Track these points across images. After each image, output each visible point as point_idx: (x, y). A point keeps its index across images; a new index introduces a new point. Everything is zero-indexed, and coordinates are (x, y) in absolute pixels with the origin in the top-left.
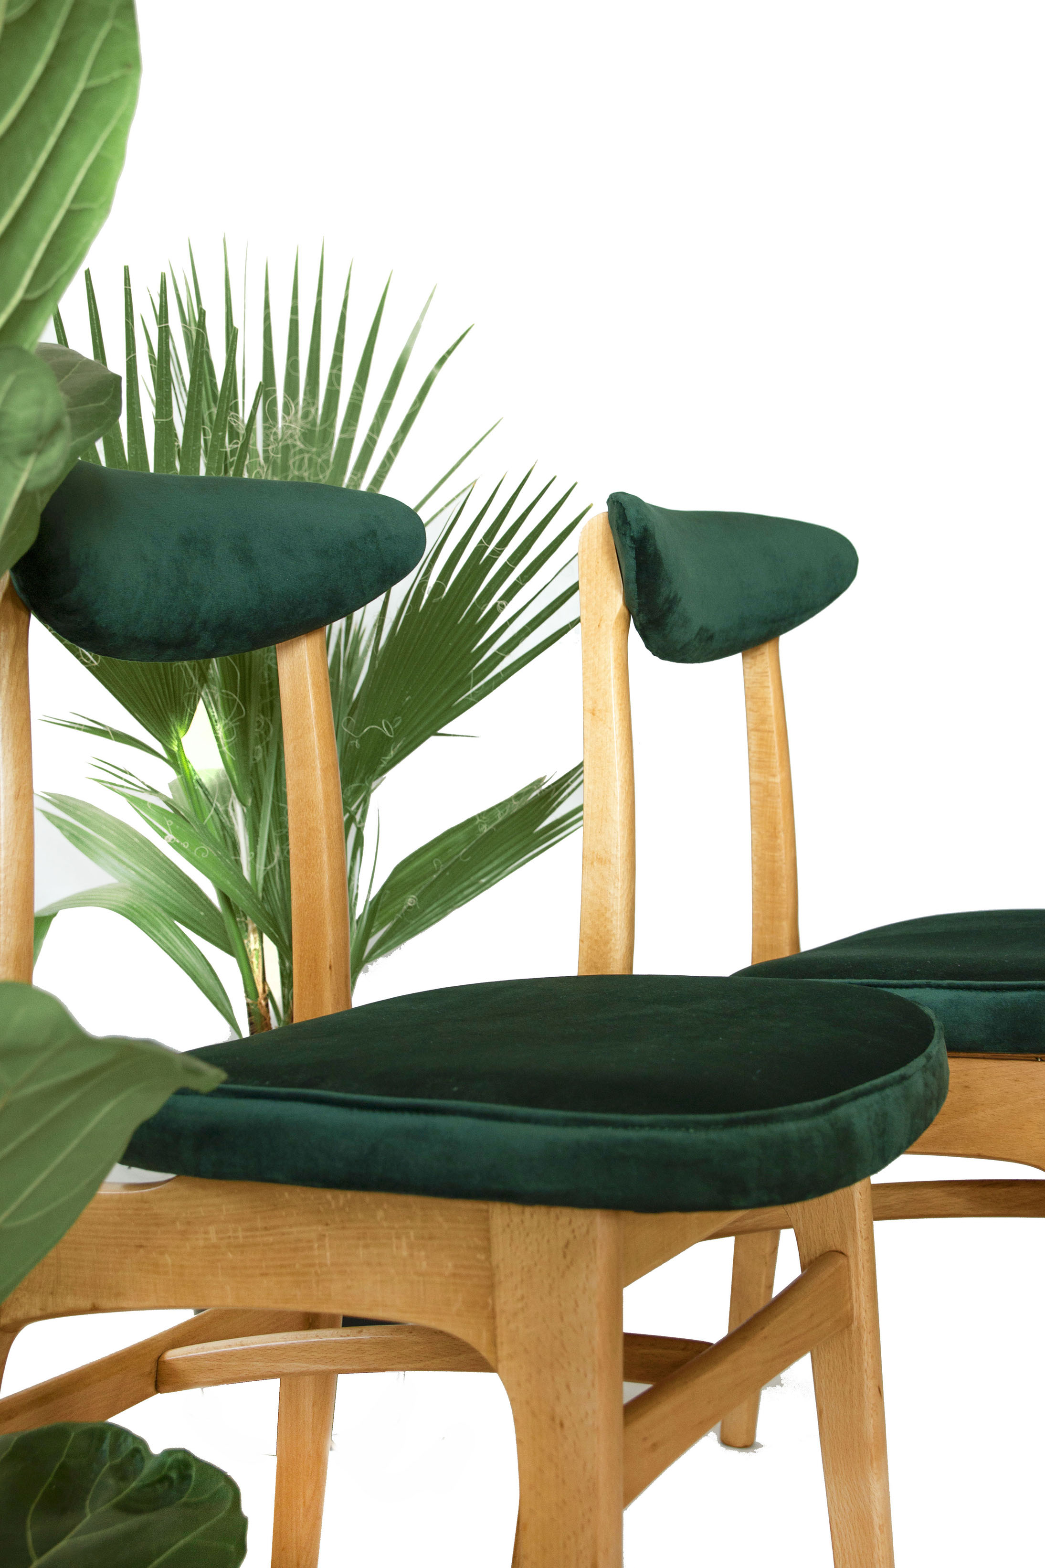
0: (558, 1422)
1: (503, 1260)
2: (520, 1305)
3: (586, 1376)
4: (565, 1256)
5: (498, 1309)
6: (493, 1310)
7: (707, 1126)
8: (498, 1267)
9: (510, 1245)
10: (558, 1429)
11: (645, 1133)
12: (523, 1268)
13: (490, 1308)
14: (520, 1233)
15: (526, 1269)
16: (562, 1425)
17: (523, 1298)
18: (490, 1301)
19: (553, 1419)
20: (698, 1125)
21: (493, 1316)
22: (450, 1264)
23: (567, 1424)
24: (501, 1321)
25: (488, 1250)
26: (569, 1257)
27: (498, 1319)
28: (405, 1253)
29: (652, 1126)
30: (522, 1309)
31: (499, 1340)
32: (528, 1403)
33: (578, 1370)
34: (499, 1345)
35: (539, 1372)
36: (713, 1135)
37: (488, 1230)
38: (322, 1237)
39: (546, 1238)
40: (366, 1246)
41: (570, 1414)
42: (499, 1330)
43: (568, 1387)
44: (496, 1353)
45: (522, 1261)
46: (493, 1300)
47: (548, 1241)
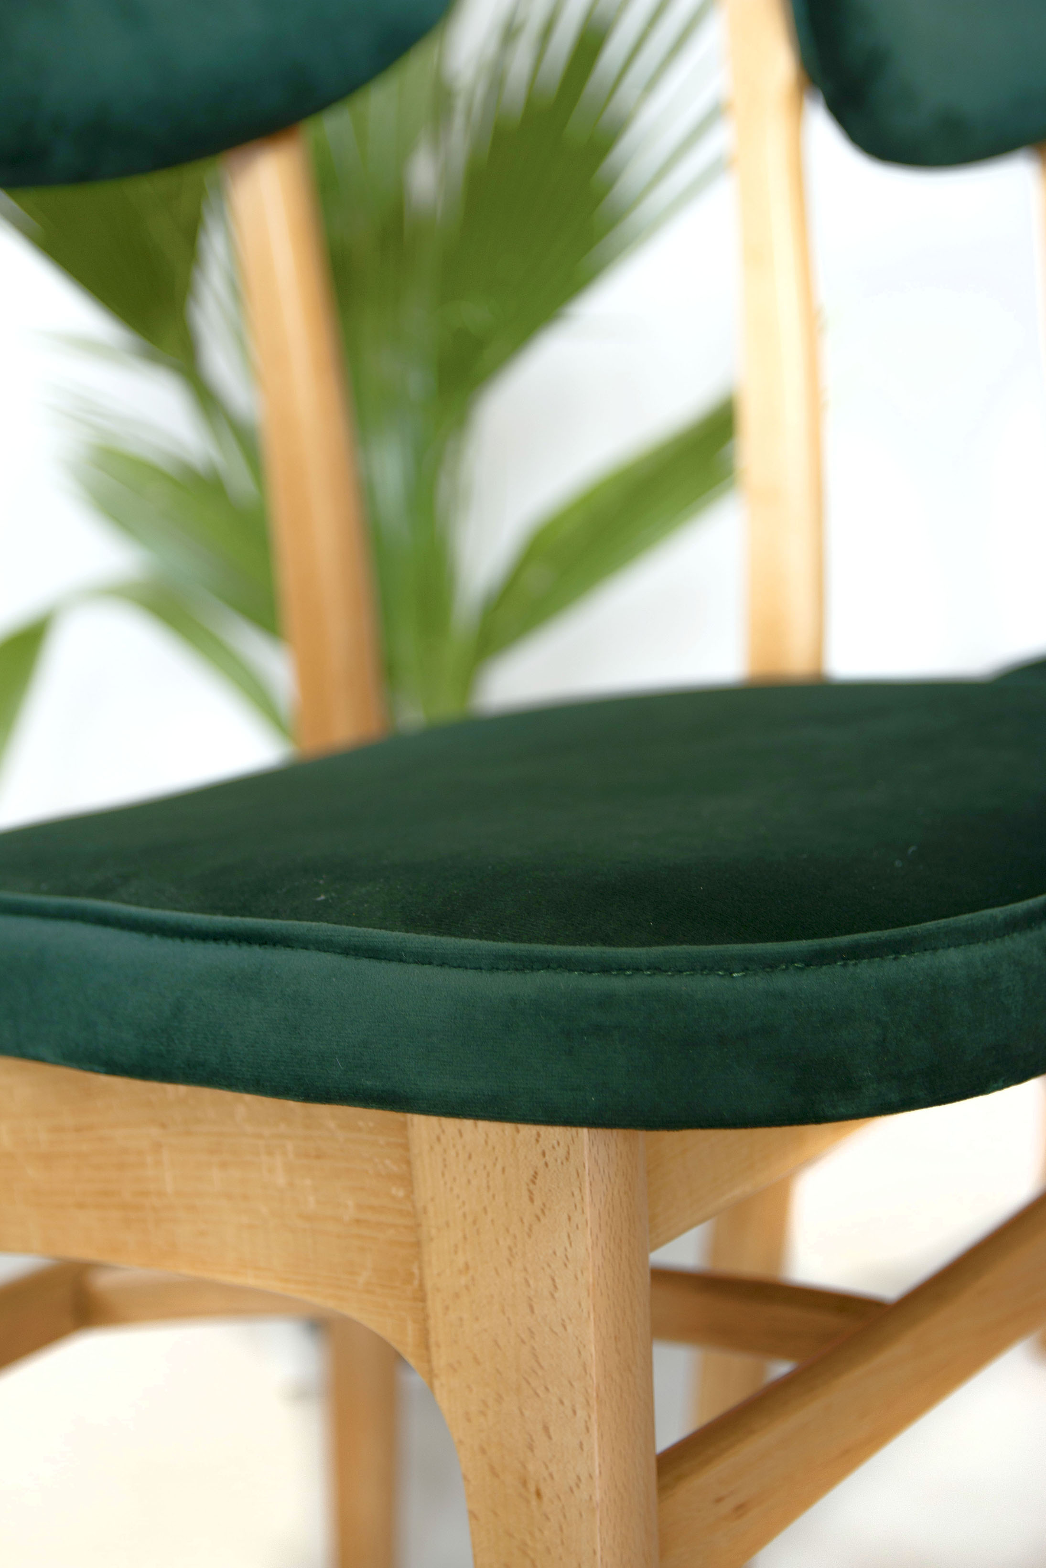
0: (532, 1489)
1: (432, 1199)
2: (463, 1280)
3: (575, 1412)
4: (532, 1200)
5: (429, 1284)
6: (422, 1286)
7: (771, 964)
8: (425, 1211)
9: (443, 1174)
10: (534, 1502)
11: (642, 982)
12: (465, 1215)
13: (416, 1282)
14: (457, 1154)
15: (470, 1219)
16: (538, 1494)
17: (467, 1267)
18: (416, 1271)
19: (524, 1483)
20: (748, 964)
21: (421, 1297)
22: (350, 1203)
23: (547, 1492)
24: (435, 1305)
25: (408, 1180)
26: (538, 1202)
27: (429, 1303)
28: (281, 1180)
29: (656, 968)
30: (467, 1287)
31: (432, 1339)
32: (483, 1451)
33: (562, 1402)
34: (433, 1349)
35: (499, 1399)
36: (783, 981)
37: (406, 1147)
38: (157, 1147)
39: (499, 1167)
40: (224, 1165)
41: (551, 1475)
42: (432, 1322)
43: (546, 1429)
44: (429, 1361)
45: (464, 1203)
46: (421, 1268)
47: (503, 1170)
